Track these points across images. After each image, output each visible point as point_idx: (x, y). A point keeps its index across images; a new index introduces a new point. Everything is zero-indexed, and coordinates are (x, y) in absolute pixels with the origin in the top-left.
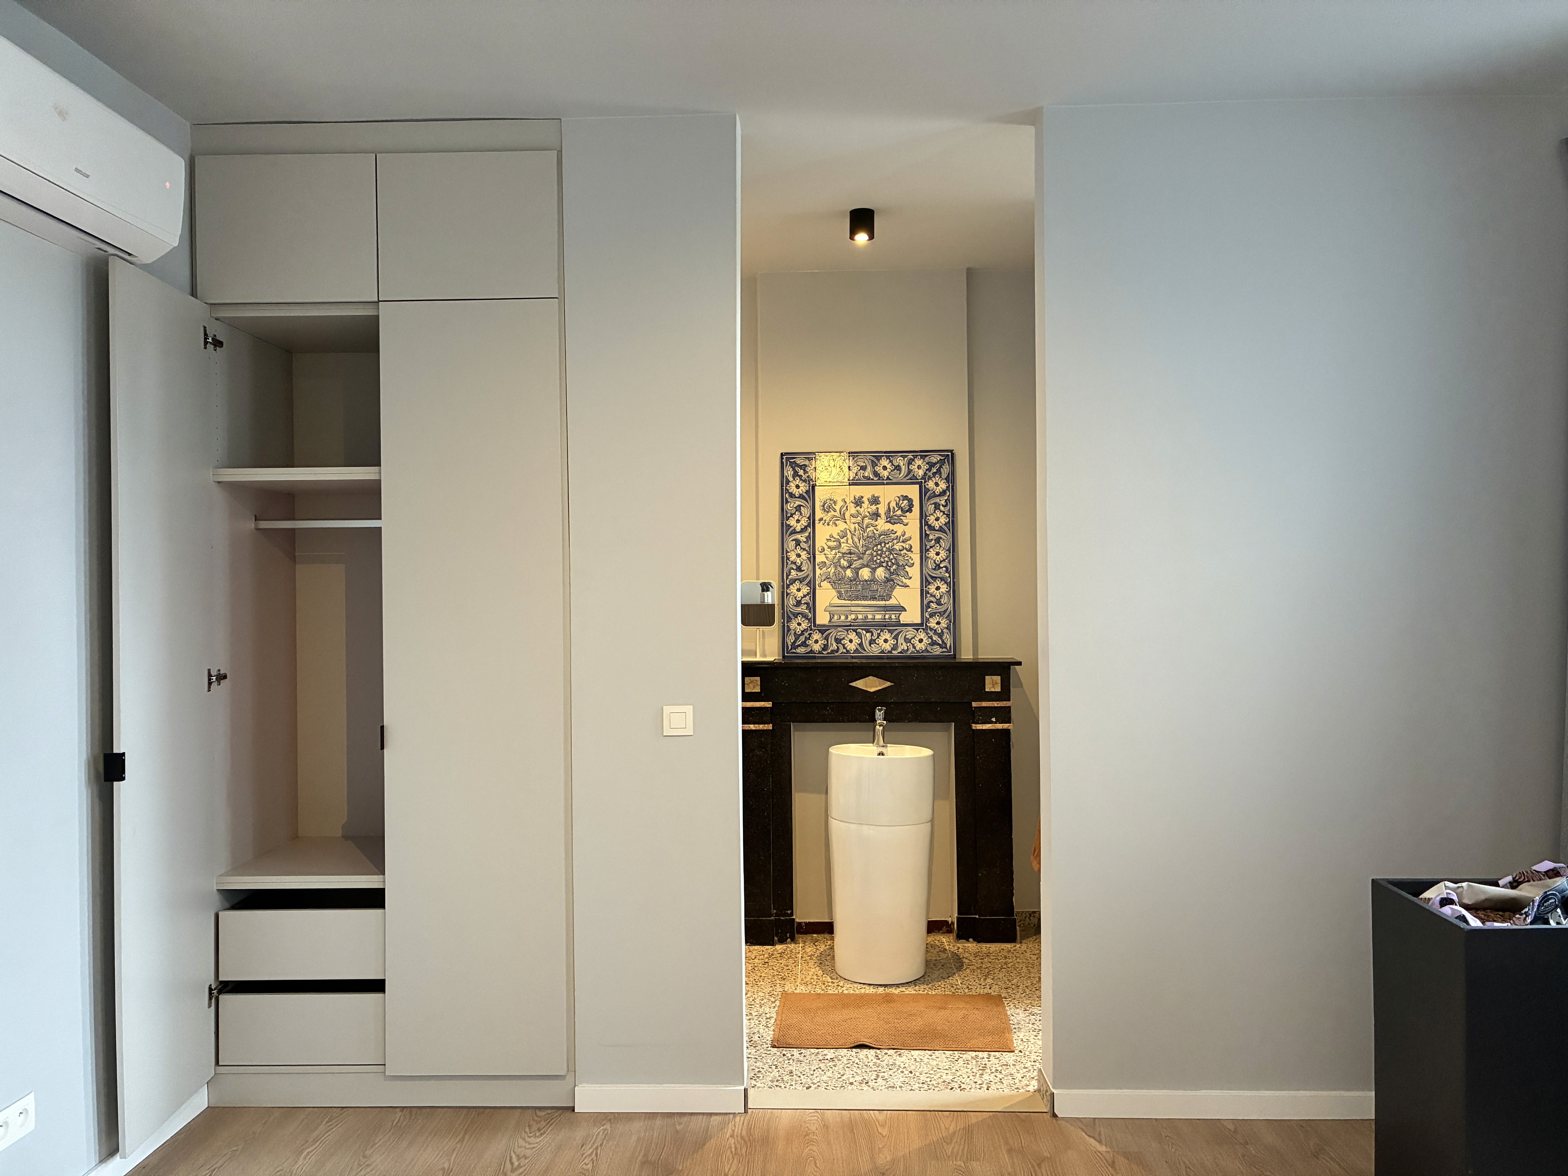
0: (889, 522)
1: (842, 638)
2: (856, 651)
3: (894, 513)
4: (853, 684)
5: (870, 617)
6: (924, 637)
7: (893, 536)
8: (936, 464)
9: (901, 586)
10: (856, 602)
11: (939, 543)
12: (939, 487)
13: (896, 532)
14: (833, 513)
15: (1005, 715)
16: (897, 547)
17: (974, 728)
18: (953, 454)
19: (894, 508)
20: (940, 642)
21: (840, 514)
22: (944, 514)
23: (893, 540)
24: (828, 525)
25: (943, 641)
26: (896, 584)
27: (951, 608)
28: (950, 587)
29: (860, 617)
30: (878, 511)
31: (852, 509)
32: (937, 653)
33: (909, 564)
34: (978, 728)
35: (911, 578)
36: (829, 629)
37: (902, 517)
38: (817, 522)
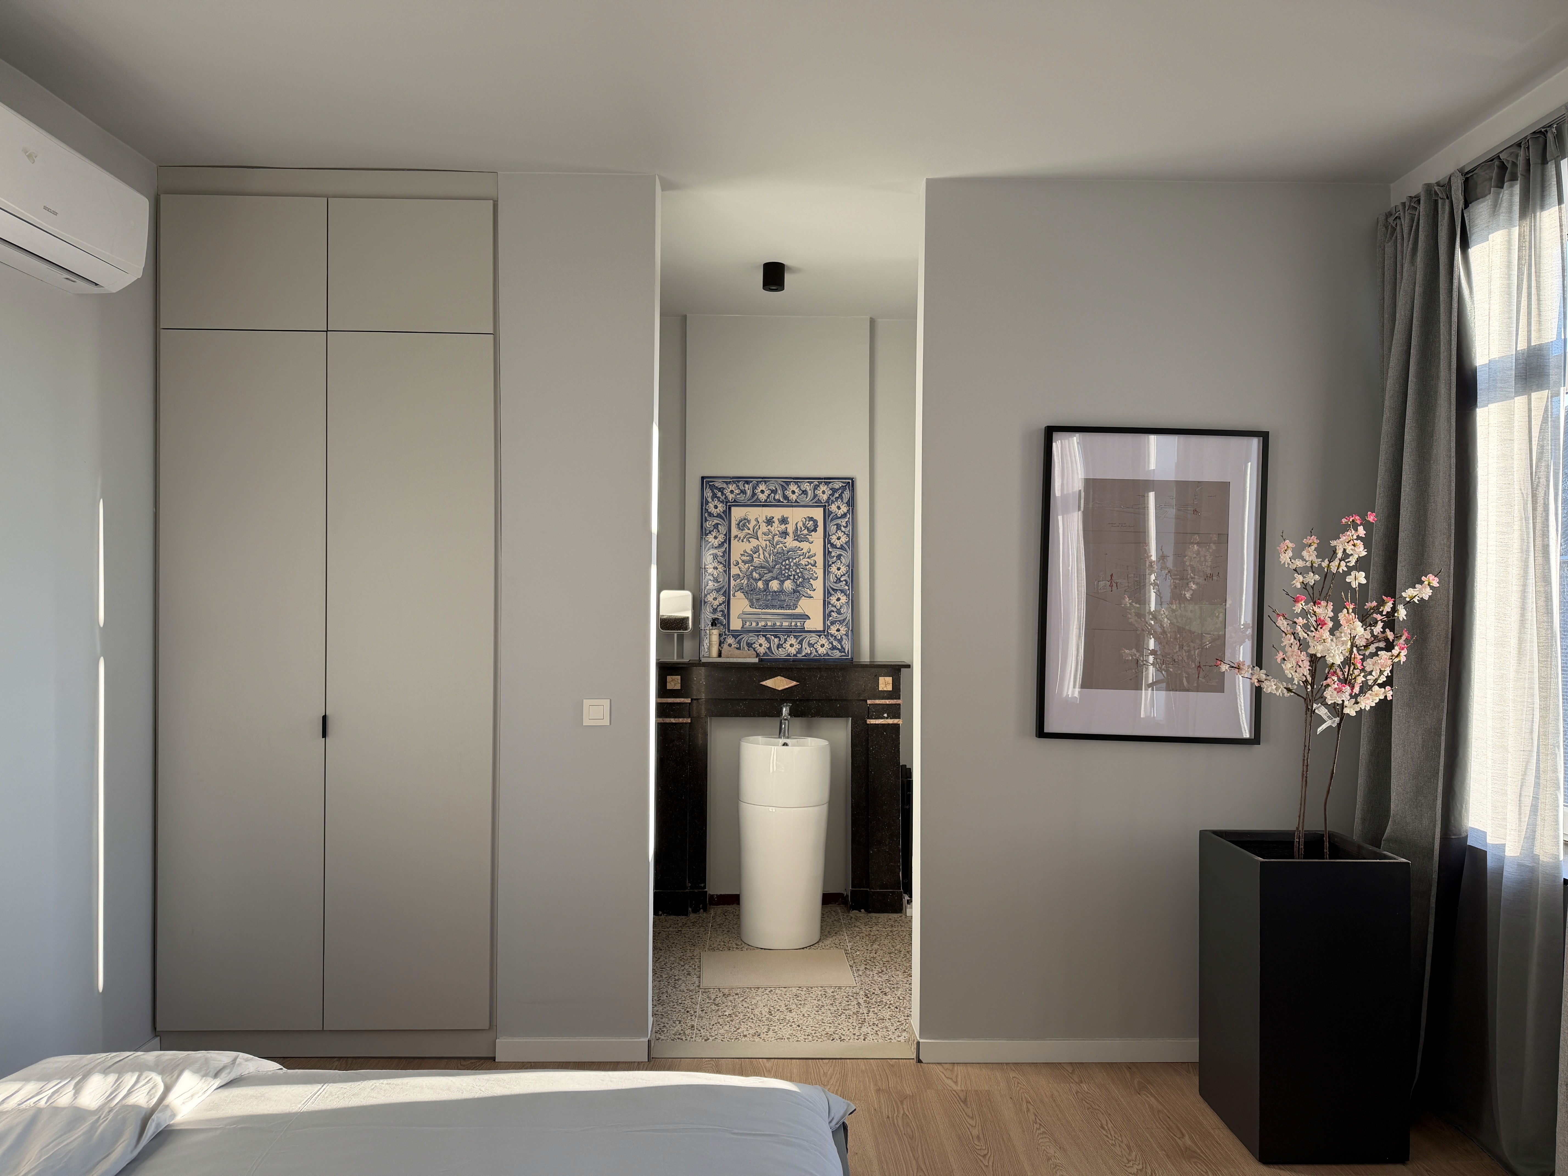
0: (797, 540)
1: (752, 642)
2: (765, 654)
3: (801, 532)
4: (764, 683)
5: (778, 624)
6: (826, 643)
7: (800, 552)
8: (838, 490)
9: (806, 597)
10: (766, 611)
11: (839, 559)
12: (841, 510)
13: (802, 549)
14: (747, 531)
15: (895, 711)
16: (803, 562)
17: (868, 722)
18: (853, 482)
19: (801, 528)
20: (840, 647)
21: (754, 531)
22: (845, 534)
23: (800, 556)
24: (743, 541)
25: (842, 646)
26: (801, 595)
27: (849, 617)
28: (849, 598)
29: (769, 624)
30: (786, 530)
31: (764, 528)
32: (837, 657)
33: (813, 578)
34: (872, 723)
35: (815, 590)
36: (741, 635)
37: (807, 536)
38: (732, 539)
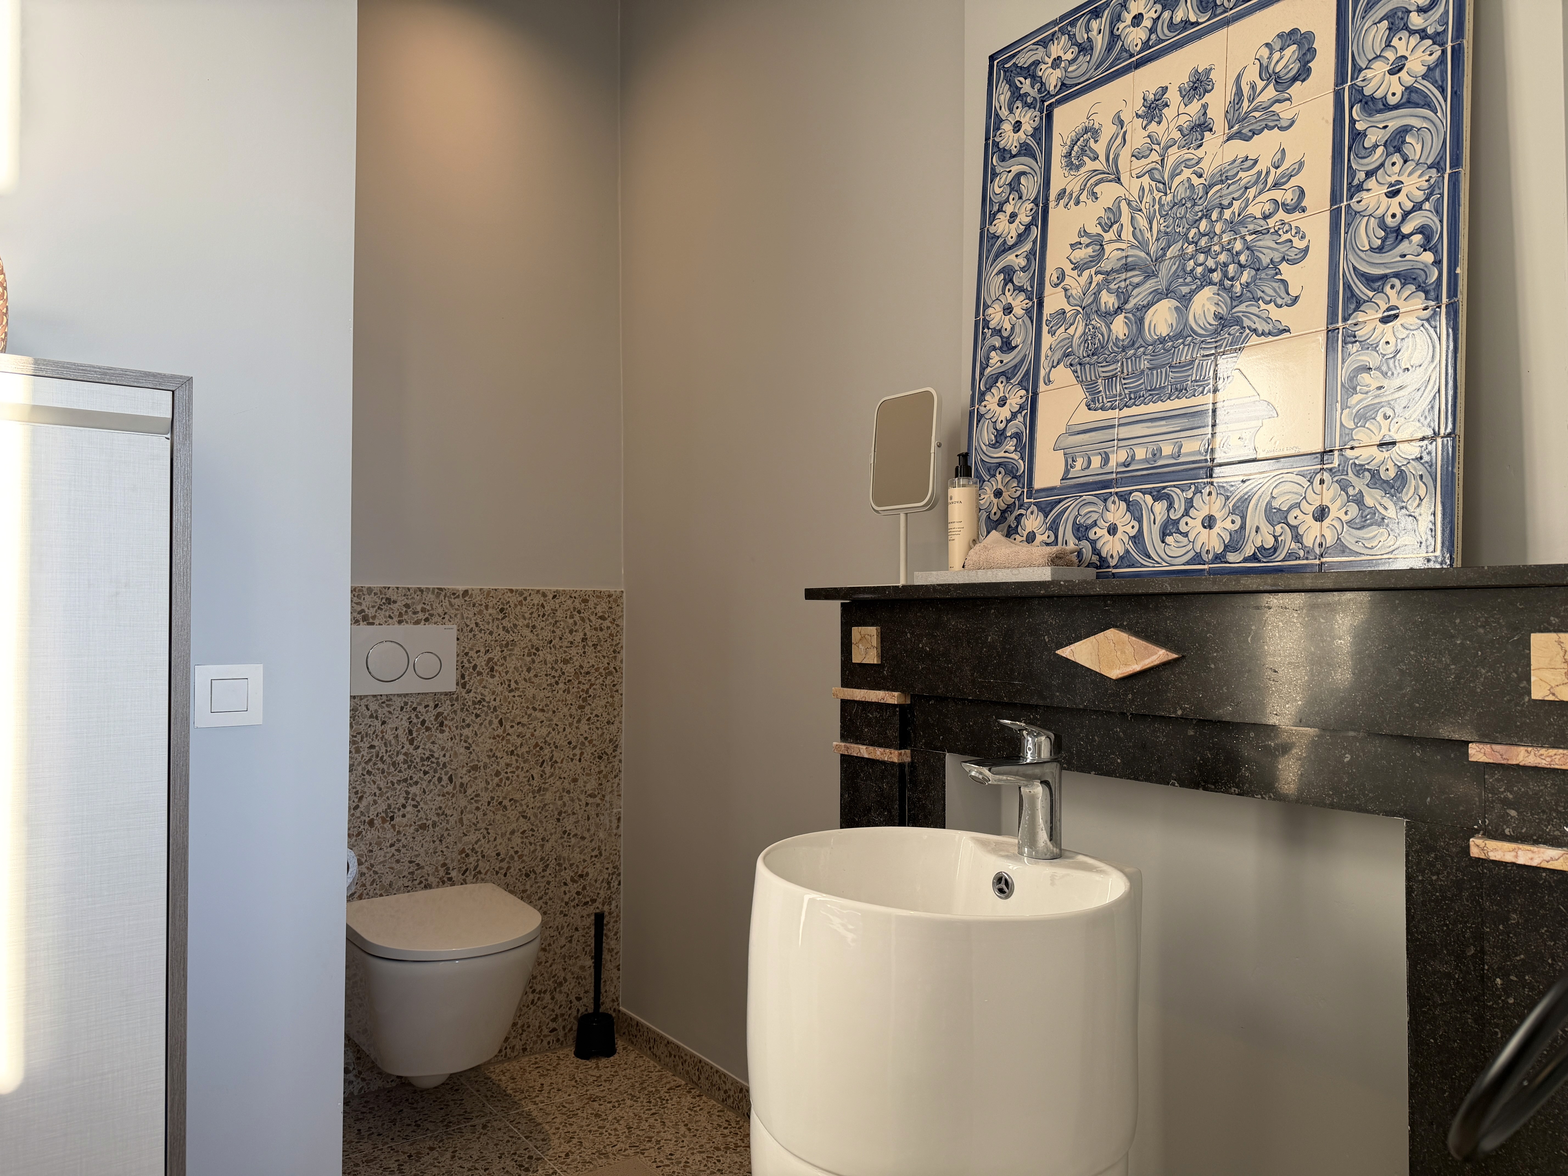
0: (1239, 135)
3: (1251, 101)
4: (1068, 653)
5: (1167, 450)
6: (1333, 500)
7: (1246, 177)
9: (1263, 334)
10: (1134, 411)
11: (1398, 150)
13: (1256, 162)
14: (1090, 165)
16: (1255, 210)
19: (1253, 87)
20: (1393, 514)
21: (1107, 160)
23: (1246, 188)
24: (1077, 203)
25: (1403, 509)
26: (1248, 331)
28: (1437, 300)
29: (1141, 453)
30: (1205, 114)
31: (1138, 136)
33: (1292, 254)
35: (1296, 299)
36: (1060, 501)
37: (1276, 108)
38: (1052, 204)
